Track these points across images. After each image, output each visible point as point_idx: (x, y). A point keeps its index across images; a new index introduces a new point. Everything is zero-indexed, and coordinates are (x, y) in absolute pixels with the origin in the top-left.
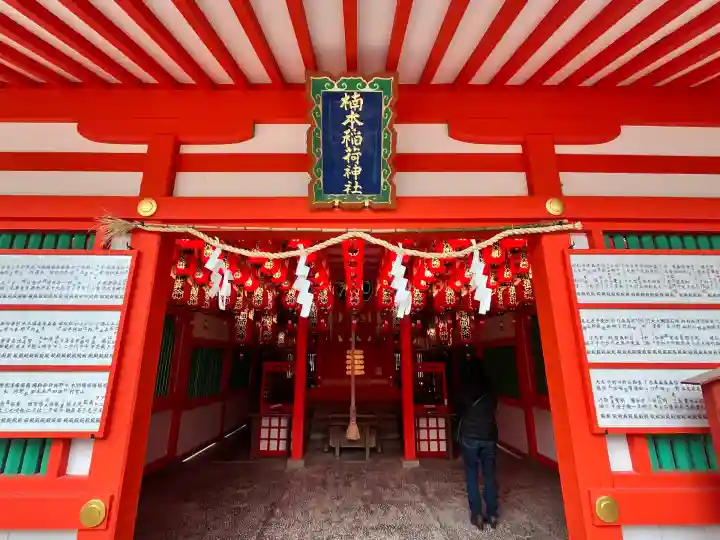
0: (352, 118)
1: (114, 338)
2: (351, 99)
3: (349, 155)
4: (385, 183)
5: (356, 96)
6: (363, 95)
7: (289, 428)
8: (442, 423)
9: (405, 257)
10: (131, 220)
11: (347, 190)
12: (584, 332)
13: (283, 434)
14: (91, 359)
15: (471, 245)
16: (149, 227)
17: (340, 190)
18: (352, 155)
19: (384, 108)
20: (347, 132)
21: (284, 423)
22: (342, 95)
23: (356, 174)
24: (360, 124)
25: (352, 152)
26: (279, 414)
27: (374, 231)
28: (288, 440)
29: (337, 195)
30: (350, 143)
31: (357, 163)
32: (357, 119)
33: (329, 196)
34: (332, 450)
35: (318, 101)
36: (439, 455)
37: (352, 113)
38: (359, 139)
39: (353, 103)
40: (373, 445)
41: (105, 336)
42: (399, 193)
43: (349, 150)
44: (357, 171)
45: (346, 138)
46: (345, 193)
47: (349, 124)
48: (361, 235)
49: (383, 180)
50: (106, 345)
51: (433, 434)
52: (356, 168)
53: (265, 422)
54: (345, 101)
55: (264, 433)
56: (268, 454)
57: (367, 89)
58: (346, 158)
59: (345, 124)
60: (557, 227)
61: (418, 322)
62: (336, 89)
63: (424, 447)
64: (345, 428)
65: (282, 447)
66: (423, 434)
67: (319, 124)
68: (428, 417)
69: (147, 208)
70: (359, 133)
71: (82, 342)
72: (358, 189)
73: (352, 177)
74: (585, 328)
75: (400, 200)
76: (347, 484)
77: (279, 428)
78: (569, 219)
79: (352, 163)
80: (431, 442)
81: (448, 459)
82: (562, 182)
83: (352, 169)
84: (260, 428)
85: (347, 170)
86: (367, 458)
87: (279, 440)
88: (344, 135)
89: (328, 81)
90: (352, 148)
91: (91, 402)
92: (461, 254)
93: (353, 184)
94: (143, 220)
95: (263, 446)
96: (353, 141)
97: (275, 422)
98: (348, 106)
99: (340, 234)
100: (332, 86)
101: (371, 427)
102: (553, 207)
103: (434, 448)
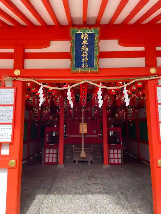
0: (85, 42)
1: (12, 115)
2: (84, 36)
3: (84, 54)
4: (96, 64)
5: (86, 34)
6: (88, 34)
7: (57, 153)
8: (120, 151)
9: (102, 89)
10: (13, 77)
11: (83, 66)
12: (159, 112)
13: (55, 156)
14: (5, 121)
15: (123, 84)
16: (19, 79)
17: (81, 66)
18: (85, 55)
19: (95, 39)
20: (83, 47)
21: (55, 151)
22: (81, 34)
23: (86, 61)
24: (87, 44)
25: (85, 53)
26: (53, 148)
27: (92, 80)
28: (57, 158)
29: (80, 68)
30: (84, 50)
31: (86, 57)
32: (87, 42)
33: (77, 69)
34: (75, 162)
35: (73, 37)
36: (118, 164)
37: (85, 40)
38: (87, 49)
39: (85, 37)
40: (92, 160)
41: (9, 114)
42: (100, 67)
43: (84, 53)
44: (86, 60)
45: (83, 49)
46: (83, 67)
47: (84, 44)
48: (88, 81)
49: (95, 63)
50: (10, 117)
51: (116, 156)
52: (86, 58)
53: (47, 151)
54: (82, 36)
55: (47, 156)
56: (49, 163)
57: (90, 32)
58: (83, 55)
59: (82, 44)
60: (154, 78)
61: (109, 110)
62: (79, 32)
63: (112, 161)
64: (80, 153)
65: (55, 161)
66: (112, 156)
67: (74, 45)
68: (114, 149)
69: (17, 72)
70: (87, 47)
71: (2, 116)
72: (87, 66)
73: (85, 62)
74: (159, 111)
75: (100, 69)
76: (81, 172)
77: (53, 153)
78: (157, 75)
79: (85, 57)
80: (115, 159)
81: (121, 165)
82: (157, 61)
83: (85, 59)
84: (45, 153)
85: (83, 60)
86: (89, 165)
87: (53, 158)
88: (82, 48)
89: (77, 30)
90: (85, 52)
91: (8, 133)
92: (120, 87)
93: (85, 64)
94: (17, 77)
95: (47, 161)
96: (85, 49)
97: (51, 151)
98: (83, 38)
99: (81, 81)
100: (78, 31)
101: (91, 153)
102: (153, 71)
103: (116, 161)
